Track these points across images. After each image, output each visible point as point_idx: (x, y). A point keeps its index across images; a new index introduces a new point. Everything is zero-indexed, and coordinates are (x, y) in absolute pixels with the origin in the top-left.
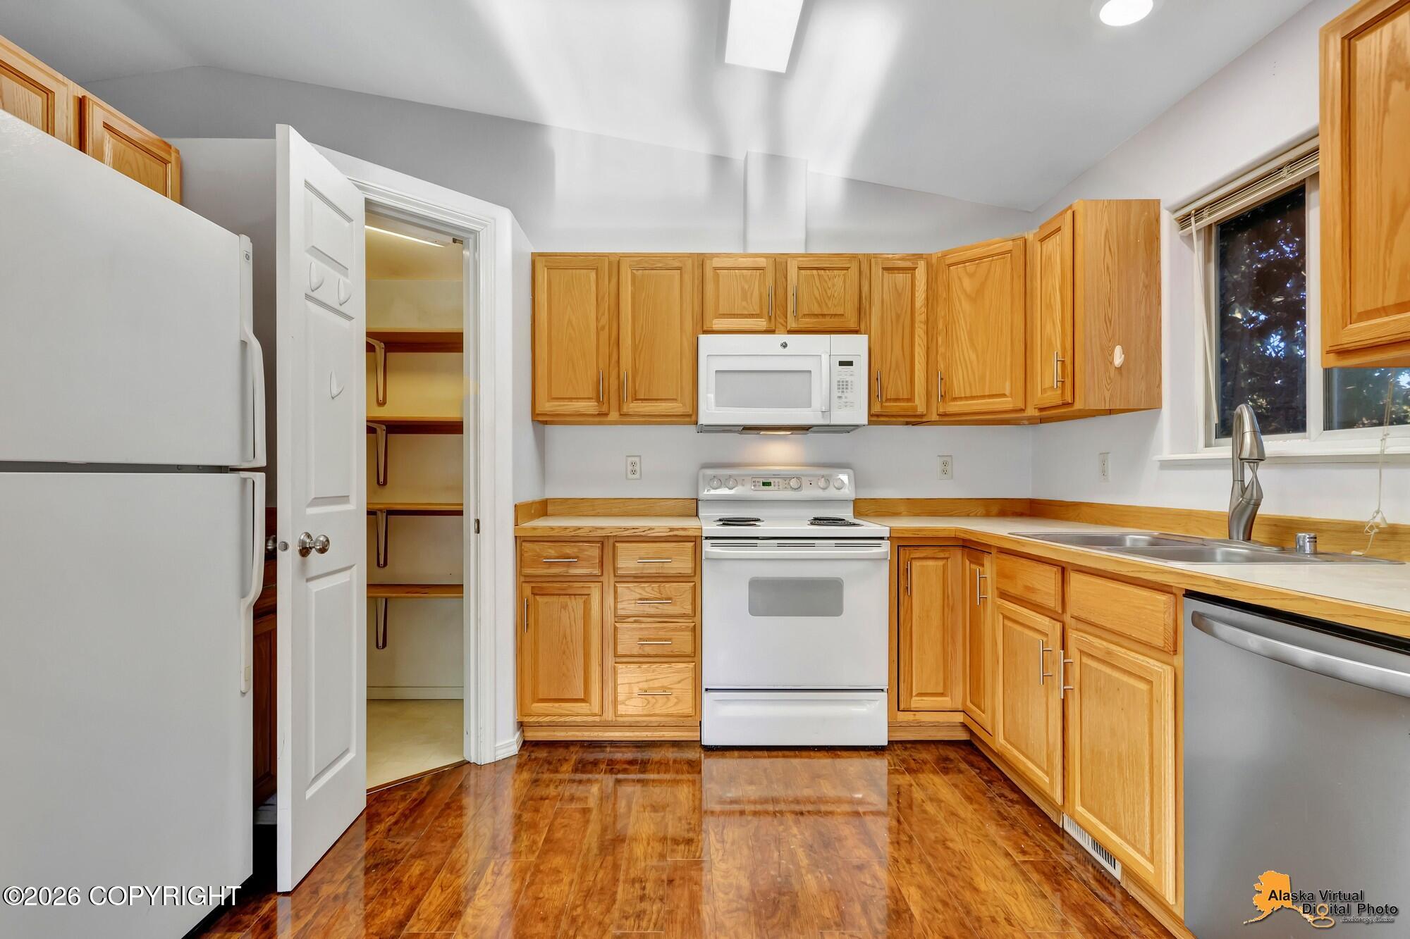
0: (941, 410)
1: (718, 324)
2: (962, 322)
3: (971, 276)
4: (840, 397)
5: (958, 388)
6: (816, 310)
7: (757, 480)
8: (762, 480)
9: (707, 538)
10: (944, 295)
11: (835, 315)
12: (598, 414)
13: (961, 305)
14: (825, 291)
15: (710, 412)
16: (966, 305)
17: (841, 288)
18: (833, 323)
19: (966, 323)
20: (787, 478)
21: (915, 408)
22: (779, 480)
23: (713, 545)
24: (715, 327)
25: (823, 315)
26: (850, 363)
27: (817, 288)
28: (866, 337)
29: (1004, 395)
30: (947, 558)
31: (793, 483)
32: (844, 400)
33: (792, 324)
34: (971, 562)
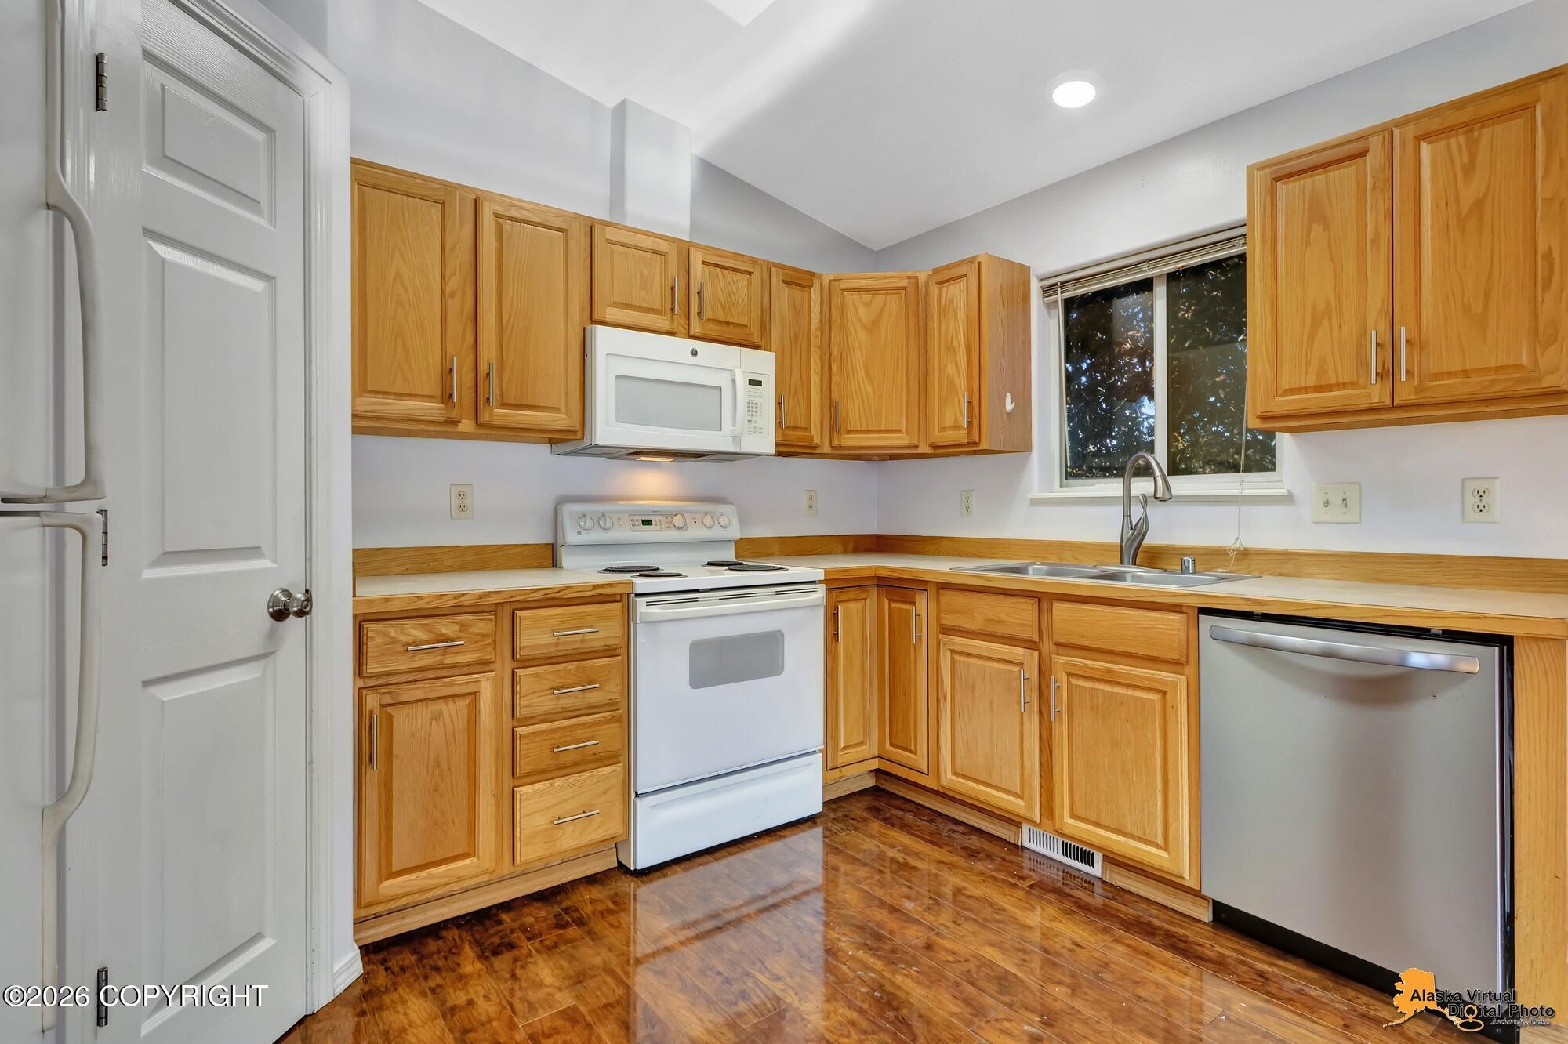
0: (836, 443)
1: (612, 314)
2: (858, 352)
3: (867, 305)
4: (750, 421)
5: (855, 419)
6: (721, 317)
7: (635, 518)
8: (640, 518)
9: (637, 595)
10: (839, 321)
11: (739, 325)
12: (446, 422)
13: (856, 333)
14: (730, 294)
15: (607, 429)
16: (862, 335)
17: (743, 292)
18: (733, 333)
19: (861, 352)
20: (670, 515)
21: (811, 438)
22: (661, 518)
23: (649, 604)
24: (609, 318)
25: (727, 323)
26: (759, 383)
27: (722, 291)
28: (772, 355)
29: (899, 431)
30: (865, 599)
31: (678, 520)
32: (753, 424)
33: (696, 328)
34: (890, 600)
